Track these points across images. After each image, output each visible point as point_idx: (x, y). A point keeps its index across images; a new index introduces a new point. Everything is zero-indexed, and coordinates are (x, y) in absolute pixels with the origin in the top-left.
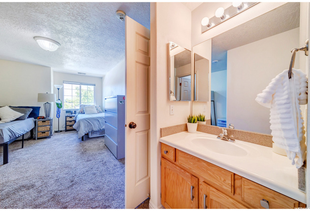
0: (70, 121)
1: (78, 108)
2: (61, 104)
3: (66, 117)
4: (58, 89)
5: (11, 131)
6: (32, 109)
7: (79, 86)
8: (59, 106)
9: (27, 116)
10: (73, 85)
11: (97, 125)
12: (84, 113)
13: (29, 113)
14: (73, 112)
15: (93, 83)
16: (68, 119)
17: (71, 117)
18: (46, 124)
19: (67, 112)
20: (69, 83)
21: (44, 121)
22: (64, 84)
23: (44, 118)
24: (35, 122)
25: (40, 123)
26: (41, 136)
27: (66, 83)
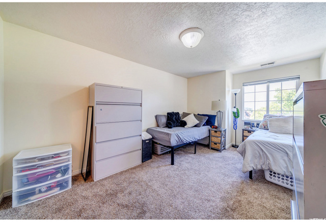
1: (262, 119)
2: (237, 113)
3: (243, 130)
4: (236, 94)
5: (178, 137)
6: (207, 118)
8: (236, 115)
9: (203, 124)
10: (256, 86)
12: (267, 129)
13: (205, 121)
14: (255, 125)
17: (249, 132)
18: (217, 134)
19: (246, 124)
20: (250, 85)
21: (216, 132)
22: (245, 87)
23: (216, 128)
24: (209, 131)
25: (213, 133)
26: (214, 146)
27: (247, 85)
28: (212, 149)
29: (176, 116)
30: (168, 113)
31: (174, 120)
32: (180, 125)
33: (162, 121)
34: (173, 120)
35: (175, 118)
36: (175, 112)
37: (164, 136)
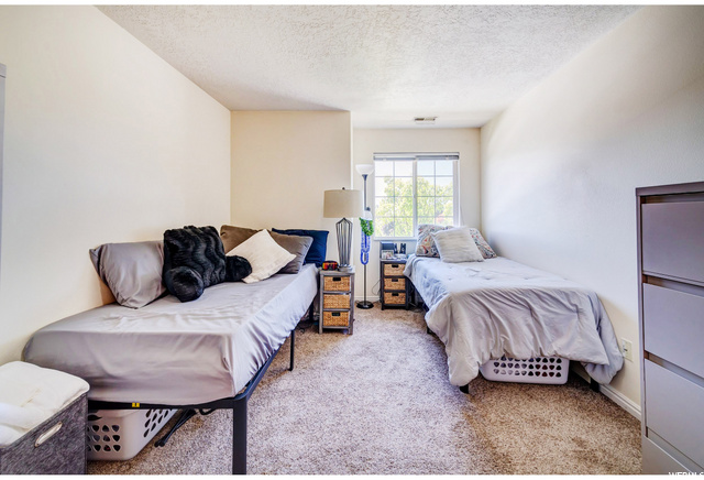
0: (395, 279)
2: (370, 223)
3: (381, 263)
4: (365, 177)
5: (258, 337)
6: (312, 239)
7: (410, 164)
8: (367, 228)
9: (302, 260)
10: (397, 162)
11: (525, 330)
12: (436, 256)
13: (305, 251)
14: (399, 248)
15: (452, 150)
16: (389, 271)
17: (395, 265)
18: (340, 286)
19: (385, 247)
20: (388, 159)
21: (337, 279)
22: (376, 162)
23: (334, 266)
24: (318, 277)
25: (328, 283)
26: (330, 323)
27: (382, 159)
28: (326, 331)
29: (208, 242)
30: (169, 234)
31: (203, 258)
32: (224, 274)
33: (141, 273)
34: (197, 261)
35: (207, 251)
36: (198, 225)
37: (186, 355)
